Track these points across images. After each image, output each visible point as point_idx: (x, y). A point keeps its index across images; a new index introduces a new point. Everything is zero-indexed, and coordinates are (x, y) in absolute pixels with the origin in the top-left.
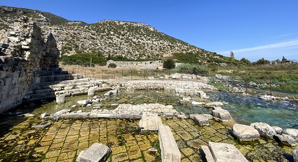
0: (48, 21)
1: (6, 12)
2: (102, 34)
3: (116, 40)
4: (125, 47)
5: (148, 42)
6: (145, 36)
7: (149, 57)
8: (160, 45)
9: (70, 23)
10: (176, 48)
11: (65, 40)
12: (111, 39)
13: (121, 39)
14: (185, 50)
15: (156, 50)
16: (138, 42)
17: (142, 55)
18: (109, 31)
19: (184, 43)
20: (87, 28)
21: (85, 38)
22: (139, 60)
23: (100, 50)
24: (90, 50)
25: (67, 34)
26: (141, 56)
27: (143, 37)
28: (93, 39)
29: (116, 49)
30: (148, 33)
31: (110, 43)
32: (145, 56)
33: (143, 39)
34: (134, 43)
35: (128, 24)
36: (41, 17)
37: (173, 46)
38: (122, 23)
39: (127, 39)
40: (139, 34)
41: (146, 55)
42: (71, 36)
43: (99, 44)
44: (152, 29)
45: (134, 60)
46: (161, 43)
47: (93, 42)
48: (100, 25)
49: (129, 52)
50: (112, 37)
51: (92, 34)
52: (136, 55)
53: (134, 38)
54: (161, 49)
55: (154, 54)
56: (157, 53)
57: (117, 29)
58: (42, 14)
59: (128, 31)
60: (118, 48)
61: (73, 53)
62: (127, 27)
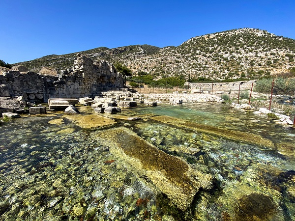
0: (145, 53)
1: (121, 52)
2: (187, 55)
3: (201, 59)
4: (211, 66)
5: (248, 55)
6: (245, 46)
7: (243, 75)
8: (269, 57)
9: (161, 50)
11: (155, 67)
12: (196, 59)
13: (208, 57)
15: (260, 65)
16: (231, 58)
17: (234, 74)
18: (195, 50)
20: (173, 52)
21: (170, 63)
22: (227, 81)
23: (183, 73)
24: (173, 74)
25: (156, 61)
26: (231, 75)
27: (241, 50)
28: (177, 62)
29: (200, 70)
30: (251, 40)
31: (194, 64)
32: (238, 75)
33: (240, 53)
34: (225, 59)
35: (220, 36)
36: (140, 50)
38: (212, 37)
39: (216, 55)
40: (234, 45)
41: (240, 73)
42: (160, 63)
43: (183, 67)
44: (260, 34)
45: (219, 81)
46: (271, 54)
47: (177, 65)
48: (186, 45)
49: (215, 72)
50: (197, 56)
51: (177, 58)
52: (223, 75)
53: (227, 53)
54: (269, 64)
55: (256, 71)
56: (261, 69)
57: (203, 45)
58: (141, 47)
59: (219, 45)
60: (201, 68)
61: (160, 78)
62: (218, 40)
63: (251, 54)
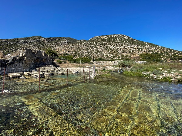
0: (68, 42)
2: (92, 46)
3: (100, 48)
4: (105, 52)
5: (121, 47)
6: (120, 43)
7: (119, 58)
8: (130, 49)
9: (78, 42)
10: (144, 50)
11: (74, 51)
12: (97, 48)
13: (103, 48)
14: (152, 51)
15: (126, 52)
16: (114, 48)
17: (115, 56)
18: (96, 43)
19: (152, 45)
20: (85, 43)
21: (83, 49)
22: (112, 60)
23: (90, 55)
24: (85, 55)
25: (75, 48)
26: (114, 57)
27: (118, 45)
28: (87, 49)
29: (99, 54)
30: (122, 40)
31: (96, 51)
32: (117, 57)
33: (117, 46)
34: (111, 49)
35: (108, 37)
36: (65, 40)
37: (141, 49)
38: (105, 37)
39: (107, 47)
40: (115, 42)
41: (118, 56)
42: (77, 49)
43: (90, 52)
44: (126, 38)
45: (108, 60)
46: (131, 48)
47: (87, 51)
48: (92, 40)
49: (106, 55)
50: (97, 47)
51: (87, 47)
52: (110, 57)
53: (112, 46)
54: (130, 52)
55: (125, 55)
56: (127, 54)
57: (101, 41)
58: (66, 38)
59: (108, 42)
60: (100, 53)
61: (77, 57)
62: (108, 39)
63: (122, 47)
